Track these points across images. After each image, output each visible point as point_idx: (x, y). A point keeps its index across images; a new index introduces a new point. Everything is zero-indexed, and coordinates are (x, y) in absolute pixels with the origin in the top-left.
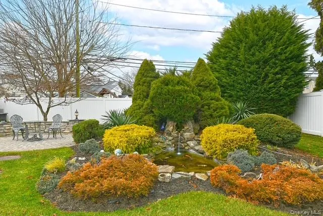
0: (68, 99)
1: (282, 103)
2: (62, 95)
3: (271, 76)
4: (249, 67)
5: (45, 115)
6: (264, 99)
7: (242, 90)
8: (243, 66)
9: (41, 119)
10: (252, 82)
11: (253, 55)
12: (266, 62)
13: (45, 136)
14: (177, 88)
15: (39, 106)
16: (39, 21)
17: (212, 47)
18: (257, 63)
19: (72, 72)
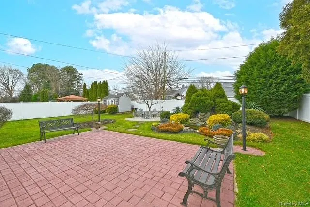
0: (160, 100)
1: (285, 102)
2: (157, 99)
3: (274, 85)
4: (259, 80)
5: (150, 108)
6: (270, 99)
7: (255, 94)
8: (255, 80)
9: (148, 110)
10: (262, 89)
11: (262, 73)
12: (271, 76)
13: (150, 117)
14: (202, 98)
15: (148, 104)
16: (149, 67)
17: (239, 67)
18: (265, 78)
19: (161, 87)
